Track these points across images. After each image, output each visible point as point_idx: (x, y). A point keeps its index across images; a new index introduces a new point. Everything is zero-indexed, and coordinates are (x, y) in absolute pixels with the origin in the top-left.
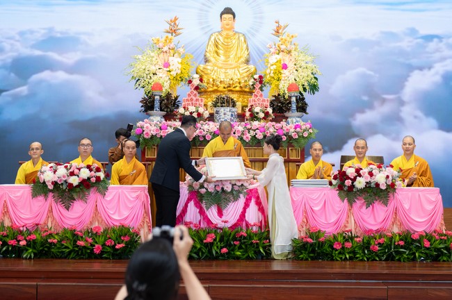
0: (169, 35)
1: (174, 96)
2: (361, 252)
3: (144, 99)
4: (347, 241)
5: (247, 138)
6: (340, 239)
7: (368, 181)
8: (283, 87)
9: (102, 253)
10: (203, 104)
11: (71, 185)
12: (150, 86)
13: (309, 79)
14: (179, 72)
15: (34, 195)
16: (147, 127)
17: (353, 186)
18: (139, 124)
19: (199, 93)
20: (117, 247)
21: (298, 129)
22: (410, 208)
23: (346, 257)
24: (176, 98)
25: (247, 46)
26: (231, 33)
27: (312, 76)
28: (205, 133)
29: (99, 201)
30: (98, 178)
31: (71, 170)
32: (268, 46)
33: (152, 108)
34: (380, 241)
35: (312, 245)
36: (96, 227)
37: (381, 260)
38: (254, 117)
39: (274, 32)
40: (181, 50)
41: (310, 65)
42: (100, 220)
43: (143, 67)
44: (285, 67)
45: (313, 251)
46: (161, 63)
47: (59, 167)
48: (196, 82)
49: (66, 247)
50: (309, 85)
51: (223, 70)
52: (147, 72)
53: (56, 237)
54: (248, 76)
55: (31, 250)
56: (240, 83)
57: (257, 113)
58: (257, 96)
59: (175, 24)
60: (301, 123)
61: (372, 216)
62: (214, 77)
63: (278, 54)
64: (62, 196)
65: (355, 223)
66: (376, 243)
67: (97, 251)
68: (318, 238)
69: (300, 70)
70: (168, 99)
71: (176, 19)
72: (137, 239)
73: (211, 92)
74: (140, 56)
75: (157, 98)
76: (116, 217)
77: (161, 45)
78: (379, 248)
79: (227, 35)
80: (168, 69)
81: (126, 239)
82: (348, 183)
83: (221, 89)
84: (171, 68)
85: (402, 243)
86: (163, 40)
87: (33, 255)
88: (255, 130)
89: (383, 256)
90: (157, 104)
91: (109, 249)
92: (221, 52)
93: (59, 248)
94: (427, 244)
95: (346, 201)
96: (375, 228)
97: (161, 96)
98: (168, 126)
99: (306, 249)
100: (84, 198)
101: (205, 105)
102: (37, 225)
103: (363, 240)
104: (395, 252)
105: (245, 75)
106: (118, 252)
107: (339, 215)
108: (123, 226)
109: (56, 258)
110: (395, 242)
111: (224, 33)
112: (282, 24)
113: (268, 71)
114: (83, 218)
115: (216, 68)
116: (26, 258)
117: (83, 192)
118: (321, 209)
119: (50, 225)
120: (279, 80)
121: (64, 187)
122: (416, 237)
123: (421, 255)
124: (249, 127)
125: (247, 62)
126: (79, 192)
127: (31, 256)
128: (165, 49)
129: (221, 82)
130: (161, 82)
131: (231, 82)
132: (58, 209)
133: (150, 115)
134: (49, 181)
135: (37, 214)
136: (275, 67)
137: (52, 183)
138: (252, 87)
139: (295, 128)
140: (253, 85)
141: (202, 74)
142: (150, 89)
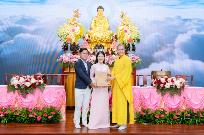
0: (75, 17)
1: (77, 44)
2: (168, 119)
3: (64, 45)
4: (162, 114)
5: (110, 63)
6: (158, 113)
7: (171, 85)
8: (126, 40)
9: (41, 121)
10: (90, 47)
11: (26, 87)
12: (66, 40)
13: (137, 37)
14: (79, 33)
15: (8, 91)
16: (64, 58)
17: (164, 87)
18: (61, 56)
19: (88, 43)
20: (49, 118)
21: (134, 59)
22: (191, 97)
23: (161, 122)
24: (78, 45)
25: (109, 23)
26: (102, 17)
27: (138, 35)
28: (91, 61)
29: (40, 94)
30: (40, 83)
31: (26, 79)
32: (118, 22)
33: (67, 49)
34: (178, 114)
35: (145, 116)
36: (39, 107)
37: (179, 123)
38: (113, 53)
39: (121, 17)
40: (80, 24)
41: (137, 31)
42: (41, 103)
43: (63, 31)
44: (126, 31)
45: (145, 119)
46: (71, 30)
47: (21, 77)
48: (87, 38)
49: (23, 118)
50: (137, 39)
51: (99, 33)
52: (65, 34)
53: (19, 112)
54: (109, 36)
55: (6, 119)
56: (106, 38)
57: (114, 52)
58: (114, 44)
59: (77, 12)
60: (135, 56)
61: (173, 101)
62: (95, 36)
63: (123, 26)
64: (22, 92)
65: (165, 104)
66: (176, 115)
67: (39, 120)
68: (147, 112)
69: (133, 33)
70: (74, 45)
71: (78, 10)
72: (58, 113)
73: (93, 42)
74: (62, 27)
75: (69, 45)
76: (48, 102)
77: (71, 21)
78: (178, 118)
79: (100, 18)
80: (74, 32)
81: (53, 113)
82: (162, 85)
83: (98, 41)
84: (75, 32)
85: (189, 115)
86: (72, 19)
87: (6, 122)
88: (114, 60)
89: (180, 121)
90: (69, 48)
91: (45, 119)
92: (97, 25)
93: (20, 118)
94: (201, 115)
95: (160, 94)
96: (174, 107)
97: (71, 44)
98: (74, 57)
99: (142, 118)
100: (33, 93)
101: (91, 48)
102: (10, 106)
103: (169, 113)
104: (186, 119)
105: (108, 35)
106: (49, 120)
107: (157, 101)
108: (52, 107)
109: (18, 123)
110: (185, 115)
111: (99, 17)
112: (124, 13)
113: (118, 33)
114: (33, 102)
115: (95, 32)
116: (3, 123)
117: (32, 90)
118: (148, 98)
119: (16, 106)
120: (123, 37)
121: (23, 88)
122: (195, 112)
123: (198, 121)
124: (111, 58)
125: (109, 29)
126: (30, 90)
127: (5, 122)
128: (73, 23)
129: (98, 38)
130: (71, 37)
131: (102, 38)
132: (20, 98)
133: (66, 53)
134: (15, 85)
135: (10, 100)
136: (121, 31)
137: (17, 86)
138: (112, 40)
139: (132, 58)
140: (112, 39)
141: (89, 34)
142: (66, 41)
